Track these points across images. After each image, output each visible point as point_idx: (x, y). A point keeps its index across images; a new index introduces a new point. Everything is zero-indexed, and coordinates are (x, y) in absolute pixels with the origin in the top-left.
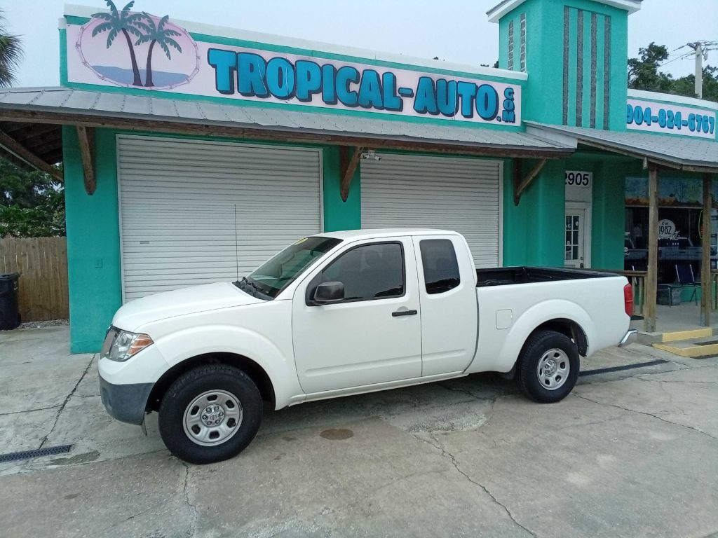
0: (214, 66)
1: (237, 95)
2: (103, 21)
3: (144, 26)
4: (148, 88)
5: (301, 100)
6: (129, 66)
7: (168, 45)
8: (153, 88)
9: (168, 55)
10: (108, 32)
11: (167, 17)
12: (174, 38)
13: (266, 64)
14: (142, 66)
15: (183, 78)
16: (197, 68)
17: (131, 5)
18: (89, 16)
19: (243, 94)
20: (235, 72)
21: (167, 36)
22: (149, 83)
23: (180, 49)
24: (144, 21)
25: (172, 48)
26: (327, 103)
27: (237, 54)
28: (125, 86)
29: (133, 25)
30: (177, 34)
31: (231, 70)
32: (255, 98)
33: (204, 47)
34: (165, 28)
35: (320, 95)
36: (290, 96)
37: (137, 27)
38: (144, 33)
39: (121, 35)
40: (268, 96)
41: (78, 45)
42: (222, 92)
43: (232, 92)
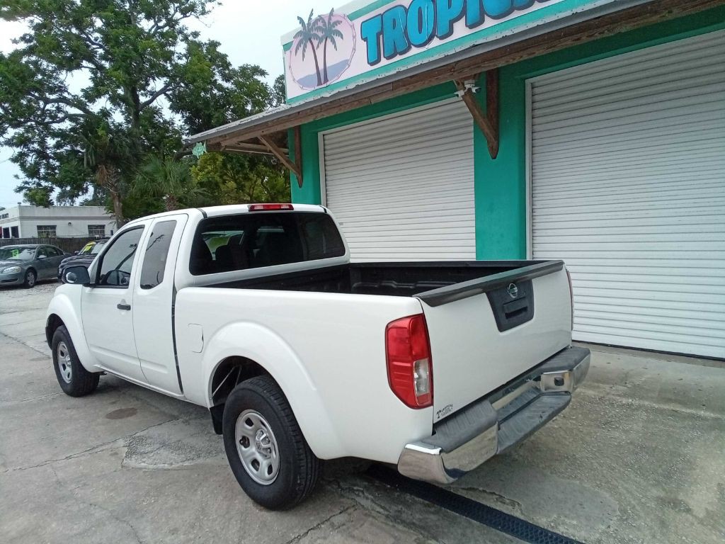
0: (365, 39)
1: (384, 62)
2: (299, 38)
3: (319, 29)
4: (325, 85)
5: (441, 38)
6: (315, 71)
7: (335, 37)
8: (328, 83)
9: (335, 47)
10: (302, 46)
11: (333, 10)
12: (338, 28)
13: (406, 11)
14: (321, 67)
15: (345, 64)
16: (354, 49)
17: (312, 14)
18: (292, 39)
19: (388, 58)
20: (381, 36)
21: (333, 29)
22: (326, 80)
23: (342, 38)
24: (320, 24)
25: (337, 39)
26: (471, 27)
27: (382, 15)
28: (313, 89)
29: (314, 32)
30: (339, 22)
31: (378, 35)
32: (398, 58)
33: (358, 23)
34: (332, 22)
35: (463, 21)
36: (430, 39)
37: (316, 32)
38: (320, 34)
39: (309, 45)
40: (409, 49)
41: (290, 67)
42: (372, 64)
43: (378, 61)
